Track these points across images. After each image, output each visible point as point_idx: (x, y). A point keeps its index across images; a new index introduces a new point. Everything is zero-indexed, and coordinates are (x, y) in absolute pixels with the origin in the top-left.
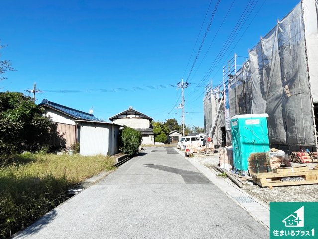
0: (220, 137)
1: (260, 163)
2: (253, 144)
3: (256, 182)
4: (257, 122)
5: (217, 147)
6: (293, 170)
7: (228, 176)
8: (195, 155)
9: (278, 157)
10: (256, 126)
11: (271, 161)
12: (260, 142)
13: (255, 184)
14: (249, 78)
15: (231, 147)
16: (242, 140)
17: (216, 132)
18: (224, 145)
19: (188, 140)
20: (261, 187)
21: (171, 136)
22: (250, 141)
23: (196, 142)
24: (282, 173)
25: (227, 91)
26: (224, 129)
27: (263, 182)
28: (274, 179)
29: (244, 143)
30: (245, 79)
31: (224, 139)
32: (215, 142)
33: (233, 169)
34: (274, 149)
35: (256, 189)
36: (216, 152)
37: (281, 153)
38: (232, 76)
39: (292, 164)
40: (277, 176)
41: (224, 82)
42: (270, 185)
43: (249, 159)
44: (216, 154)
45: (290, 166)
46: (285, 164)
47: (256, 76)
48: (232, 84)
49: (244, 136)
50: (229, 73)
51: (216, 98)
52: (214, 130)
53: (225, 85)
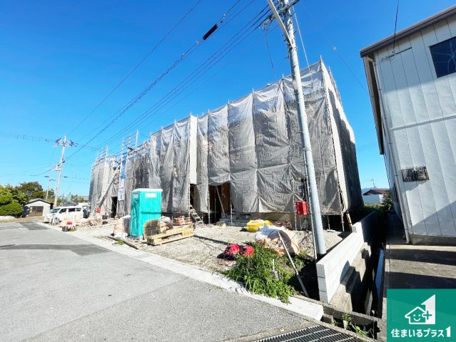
0: (110, 207)
1: (153, 228)
2: (150, 213)
3: (150, 243)
4: (154, 196)
5: (105, 217)
6: (176, 230)
7: (125, 243)
8: (78, 228)
9: (166, 222)
10: (154, 198)
11: (161, 225)
12: (154, 211)
13: (149, 244)
14: (148, 156)
15: (128, 216)
16: (140, 210)
17: (105, 202)
18: (113, 215)
19: (63, 211)
20: (154, 246)
21: (29, 205)
22: (147, 211)
23: (76, 213)
24: (169, 233)
25: (124, 162)
26: (115, 199)
27: (156, 242)
28: (163, 238)
29: (142, 213)
30: (144, 155)
31: (114, 209)
32: (103, 212)
33: (129, 236)
34: (163, 217)
35: (150, 248)
36: (104, 223)
37: (168, 219)
38: (131, 149)
39: (174, 227)
40: (165, 235)
41: (122, 153)
42: (160, 243)
43: (144, 226)
44: (106, 225)
45: (172, 228)
46: (170, 227)
47: (154, 155)
48: (131, 156)
49: (143, 207)
50: (129, 146)
51: (110, 167)
52: (104, 199)
53: (122, 156)
